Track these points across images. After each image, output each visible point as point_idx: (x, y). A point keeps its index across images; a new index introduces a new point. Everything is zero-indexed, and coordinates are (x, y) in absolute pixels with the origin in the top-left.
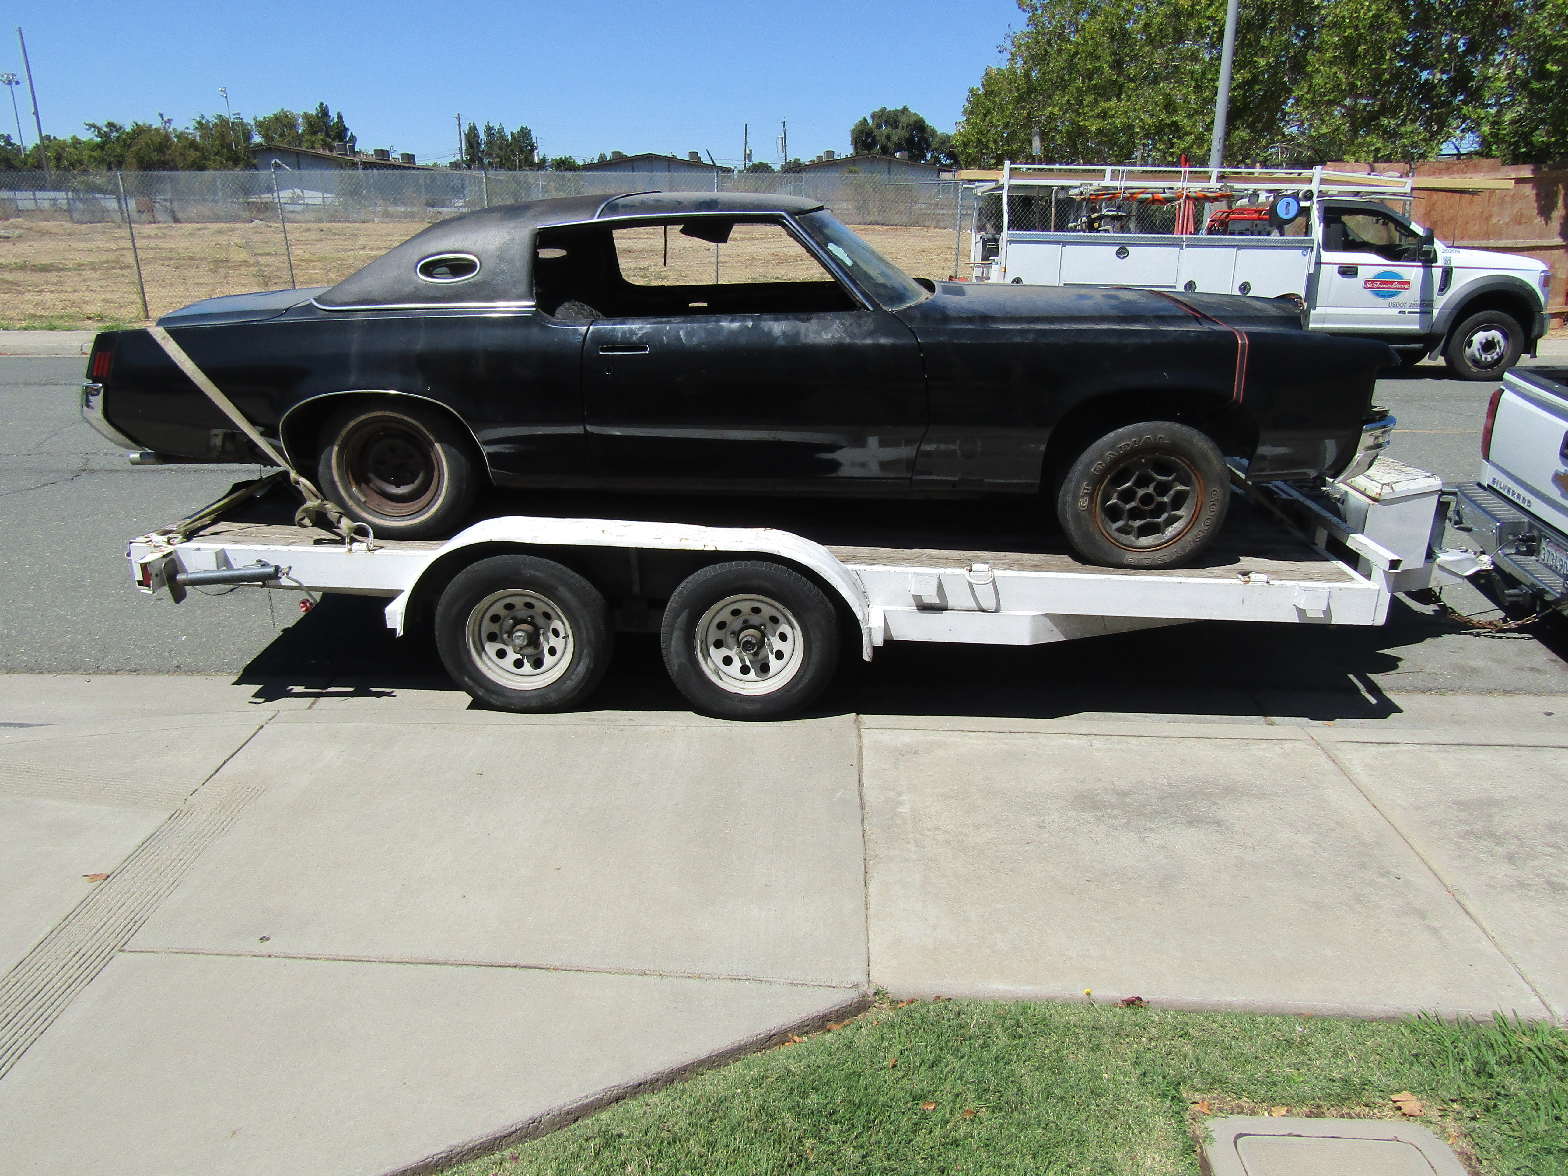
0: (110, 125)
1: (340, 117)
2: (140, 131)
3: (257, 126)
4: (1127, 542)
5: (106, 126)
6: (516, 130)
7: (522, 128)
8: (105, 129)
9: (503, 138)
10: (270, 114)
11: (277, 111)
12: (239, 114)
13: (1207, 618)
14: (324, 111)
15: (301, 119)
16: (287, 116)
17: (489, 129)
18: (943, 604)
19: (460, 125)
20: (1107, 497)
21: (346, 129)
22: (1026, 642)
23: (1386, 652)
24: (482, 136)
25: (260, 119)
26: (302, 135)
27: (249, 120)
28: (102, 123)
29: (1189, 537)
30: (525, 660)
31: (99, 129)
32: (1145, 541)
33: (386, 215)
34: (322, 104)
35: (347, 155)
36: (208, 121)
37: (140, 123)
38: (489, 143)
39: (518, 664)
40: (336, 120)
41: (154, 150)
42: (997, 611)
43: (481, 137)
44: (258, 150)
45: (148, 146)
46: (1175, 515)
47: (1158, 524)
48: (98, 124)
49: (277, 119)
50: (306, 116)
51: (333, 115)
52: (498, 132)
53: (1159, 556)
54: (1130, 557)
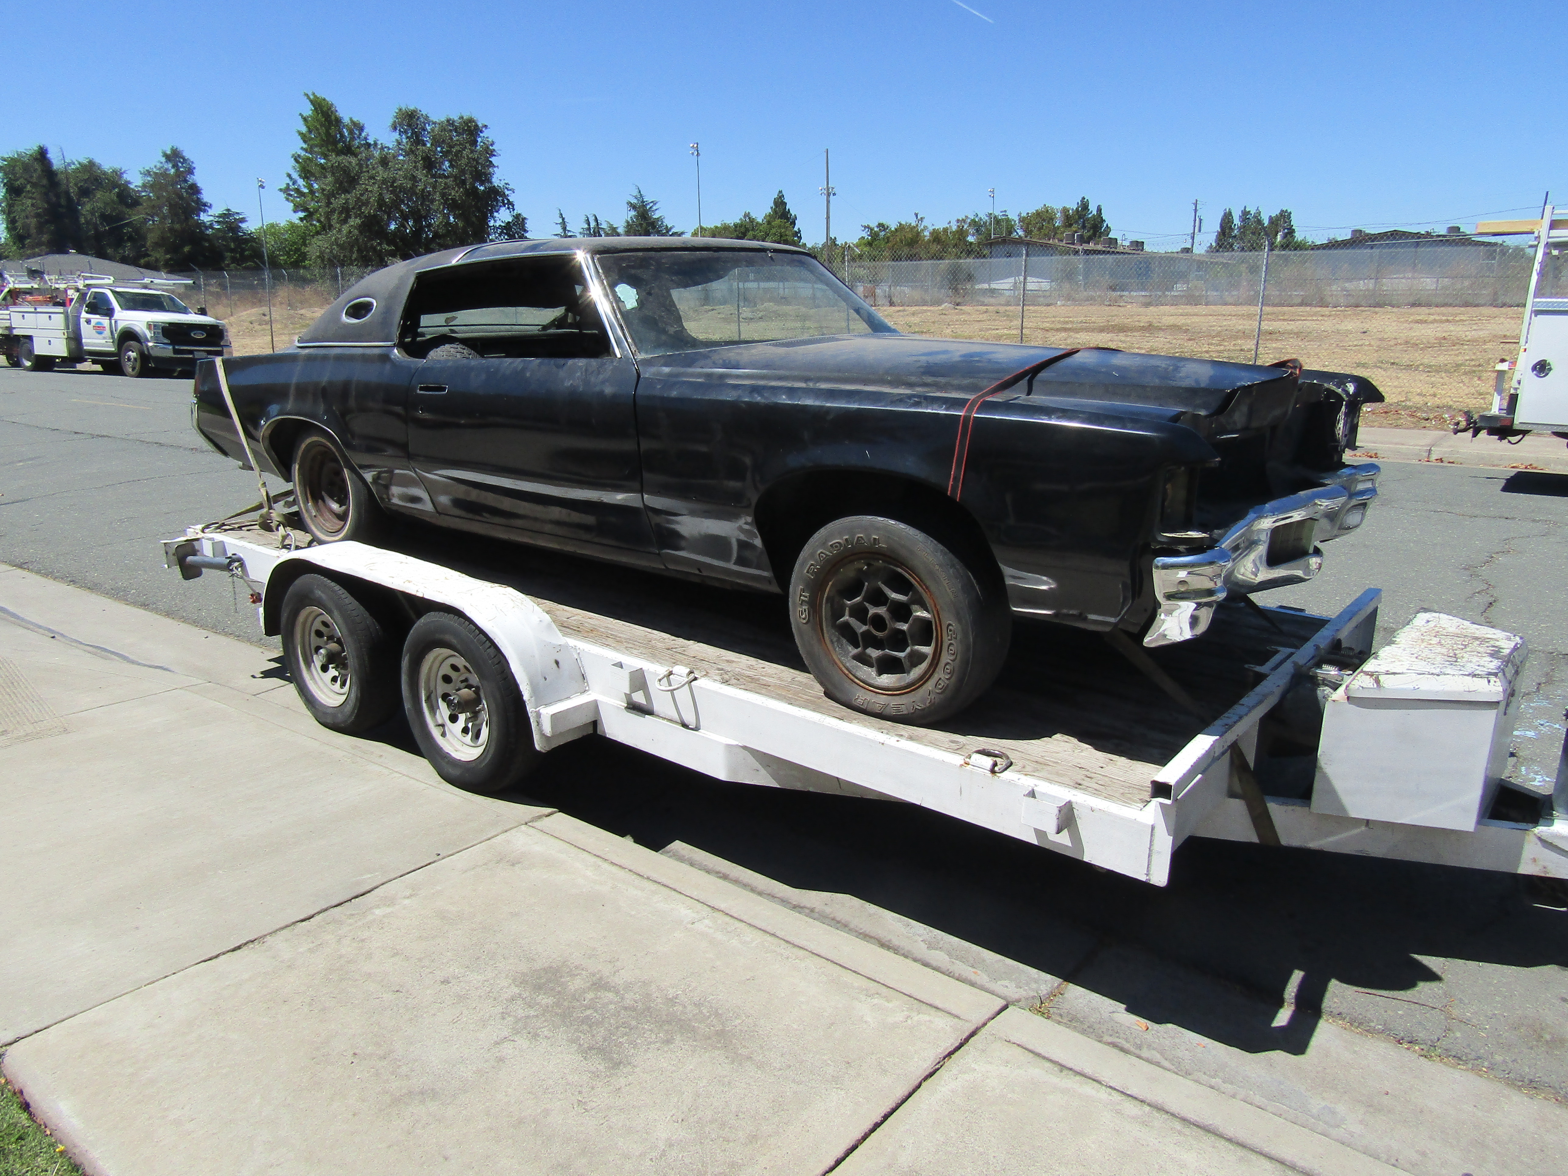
0: (881, 225)
1: (1099, 210)
2: (901, 228)
3: (1020, 221)
4: (863, 677)
5: (877, 227)
6: (1275, 213)
7: (1282, 211)
8: (876, 229)
9: (1259, 222)
10: (1032, 210)
11: (1039, 207)
12: (1005, 211)
13: (917, 802)
14: (1084, 205)
15: (1059, 214)
16: (1048, 211)
17: (1245, 213)
18: (649, 707)
19: (1196, 210)
20: (837, 613)
21: (1103, 221)
22: (721, 774)
23: (1416, 956)
24: (1237, 221)
25: (1024, 215)
26: (1058, 228)
27: (1013, 216)
28: (874, 225)
29: (930, 685)
30: (339, 679)
31: (872, 229)
32: (886, 680)
33: (1069, 298)
34: (1084, 198)
35: (1073, 244)
36: (981, 219)
37: (903, 223)
38: (1244, 228)
39: (334, 679)
40: (1095, 212)
41: (905, 245)
42: (697, 729)
43: (1235, 222)
44: (1019, 242)
45: (901, 241)
46: (917, 652)
47: (898, 660)
48: (872, 225)
49: (1038, 214)
50: (1065, 211)
51: (1093, 209)
52: (1255, 217)
53: (894, 703)
54: (862, 697)
